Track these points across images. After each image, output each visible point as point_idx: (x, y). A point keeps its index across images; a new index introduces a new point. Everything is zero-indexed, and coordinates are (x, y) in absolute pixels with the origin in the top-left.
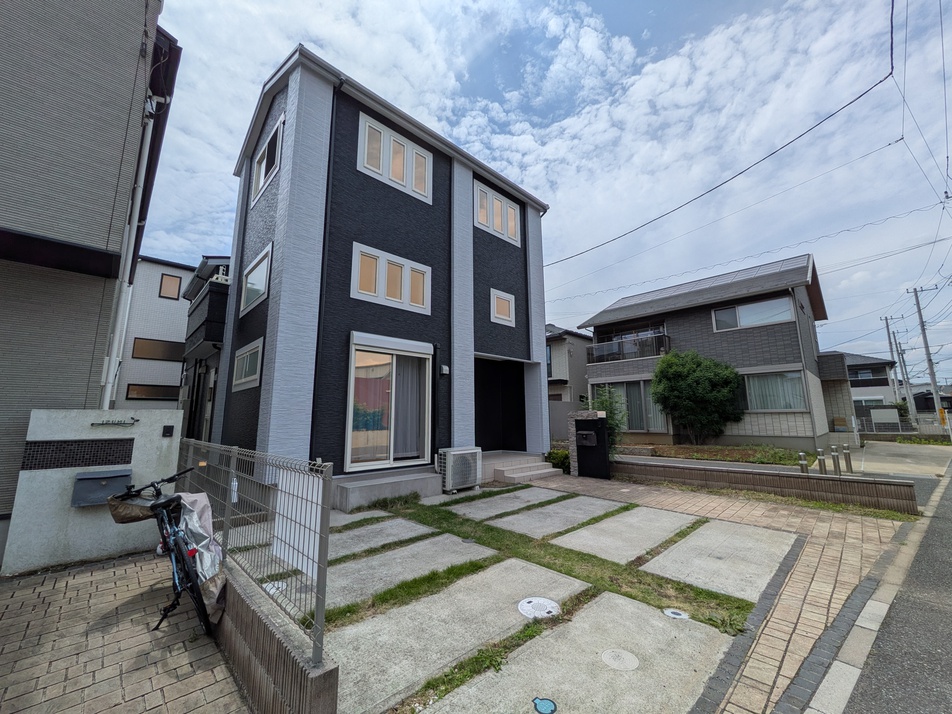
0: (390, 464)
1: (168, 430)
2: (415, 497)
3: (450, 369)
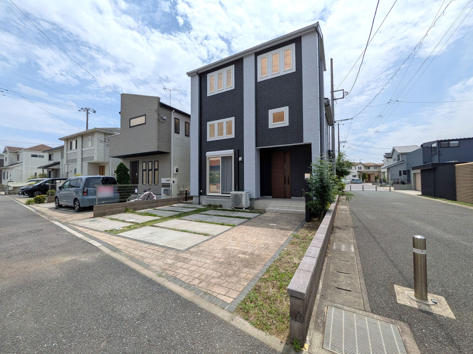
0: (220, 194)
1: (174, 182)
2: (221, 206)
3: (243, 159)
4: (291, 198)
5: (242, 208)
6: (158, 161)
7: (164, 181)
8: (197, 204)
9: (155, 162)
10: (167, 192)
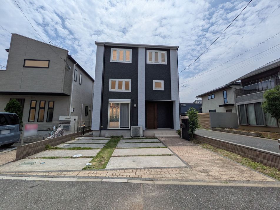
0: (119, 128)
1: (75, 120)
2: (122, 136)
3: (137, 105)
4: (157, 129)
5: (140, 137)
6: (54, 101)
7: (62, 118)
8: (98, 137)
9: (49, 101)
10: (67, 128)
